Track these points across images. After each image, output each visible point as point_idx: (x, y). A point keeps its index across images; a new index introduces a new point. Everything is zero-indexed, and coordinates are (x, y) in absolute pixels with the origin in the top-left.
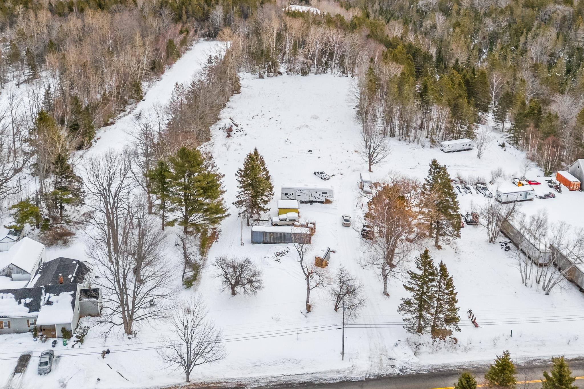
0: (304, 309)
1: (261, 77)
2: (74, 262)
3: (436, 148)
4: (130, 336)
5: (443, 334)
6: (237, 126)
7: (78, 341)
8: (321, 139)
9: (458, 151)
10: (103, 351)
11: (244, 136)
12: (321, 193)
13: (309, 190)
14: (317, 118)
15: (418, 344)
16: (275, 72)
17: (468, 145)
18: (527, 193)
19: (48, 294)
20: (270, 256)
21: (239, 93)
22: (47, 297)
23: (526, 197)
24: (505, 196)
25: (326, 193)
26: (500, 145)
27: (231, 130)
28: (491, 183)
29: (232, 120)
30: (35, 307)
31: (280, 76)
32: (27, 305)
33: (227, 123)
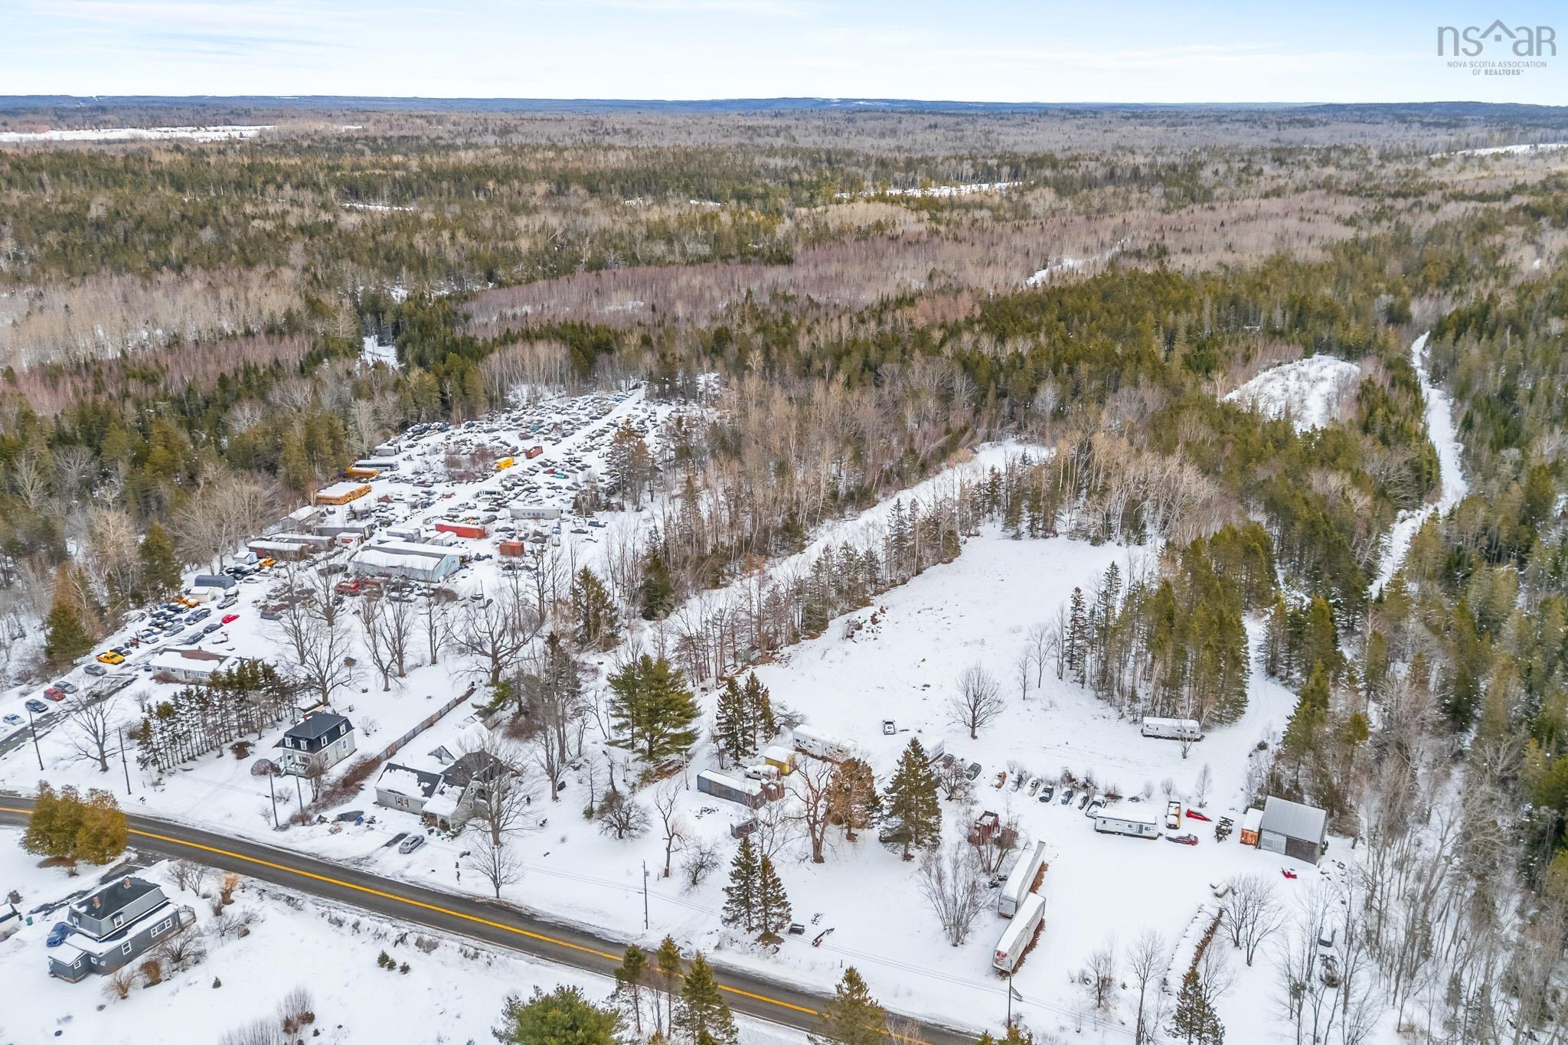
2: (491, 760)
5: (770, 941)
7: (451, 836)
9: (1168, 738)
10: (464, 851)
11: (870, 640)
13: (823, 743)
16: (1048, 530)
17: (1188, 731)
18: (1141, 826)
19: (444, 784)
21: (949, 562)
22: (442, 786)
23: (1140, 832)
26: (1260, 745)
27: (859, 627)
28: (1135, 799)
29: (882, 611)
30: (429, 793)
31: (1051, 540)
32: (424, 789)
33: (864, 614)
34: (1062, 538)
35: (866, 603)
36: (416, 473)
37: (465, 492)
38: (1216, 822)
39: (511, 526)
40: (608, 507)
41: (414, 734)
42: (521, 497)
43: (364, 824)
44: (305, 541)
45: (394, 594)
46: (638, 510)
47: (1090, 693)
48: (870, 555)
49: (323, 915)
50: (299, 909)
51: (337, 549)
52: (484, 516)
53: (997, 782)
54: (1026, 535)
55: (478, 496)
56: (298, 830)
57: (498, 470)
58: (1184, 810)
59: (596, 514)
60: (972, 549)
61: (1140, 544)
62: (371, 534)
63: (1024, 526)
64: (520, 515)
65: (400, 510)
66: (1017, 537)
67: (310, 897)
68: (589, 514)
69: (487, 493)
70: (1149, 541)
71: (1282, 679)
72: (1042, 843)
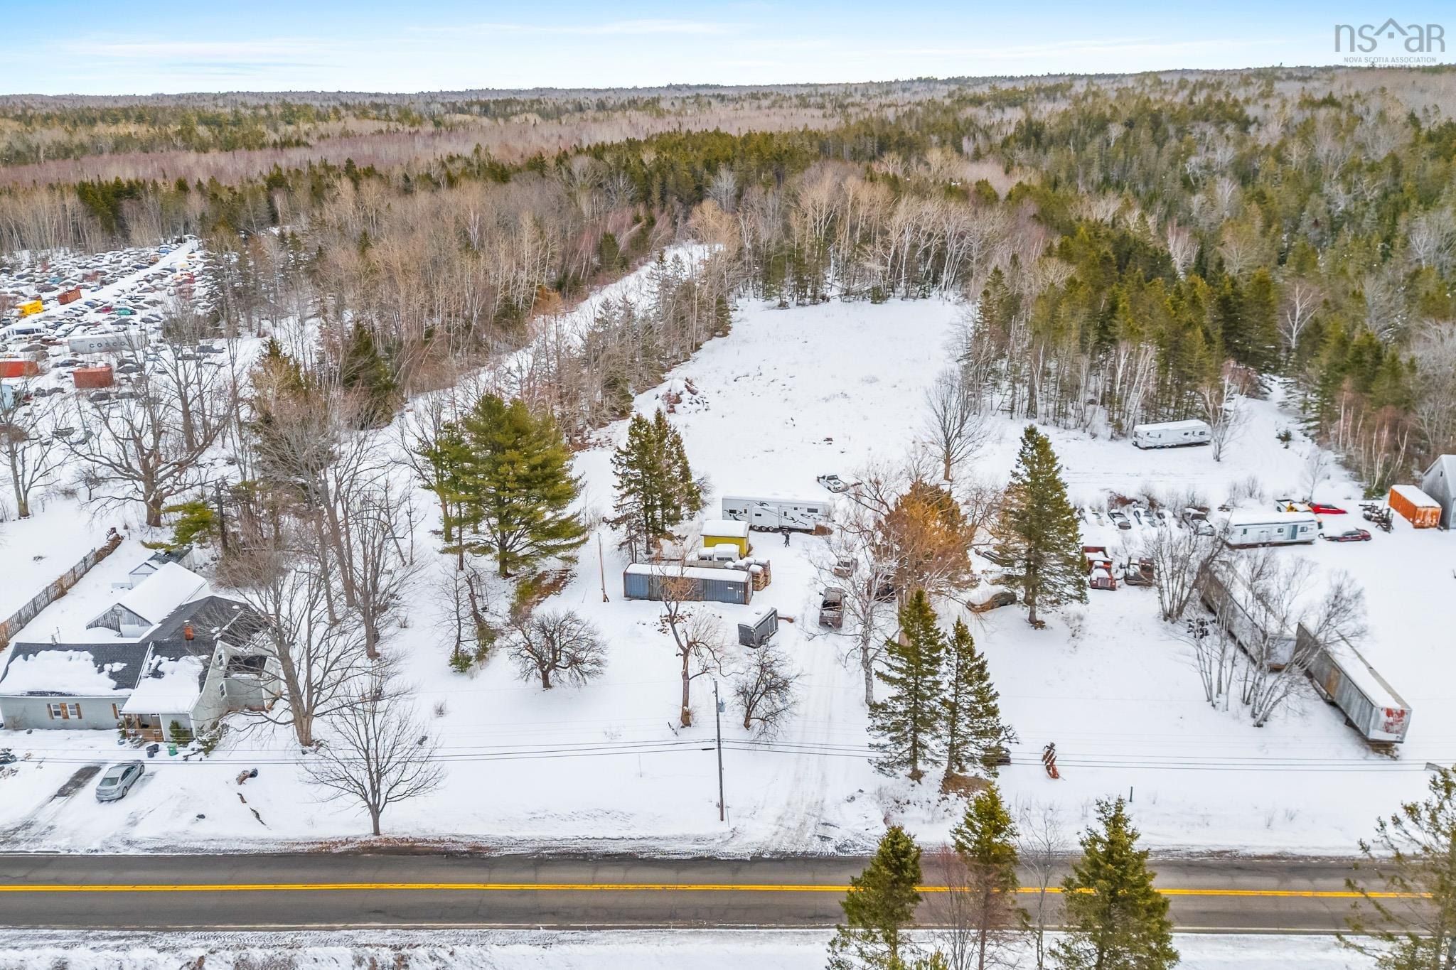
0: (676, 720)
1: (783, 305)
2: (236, 607)
3: (1124, 440)
4: (307, 748)
5: (968, 788)
6: (694, 393)
7: (200, 750)
8: (865, 418)
9: (1173, 447)
10: (244, 772)
11: (702, 412)
12: (805, 512)
13: (780, 505)
14: (872, 380)
15: (903, 801)
16: (814, 297)
17: (1197, 433)
18: (1295, 527)
19: (158, 658)
20: (649, 622)
21: (725, 334)
22: (155, 662)
23: (1294, 536)
24: (1240, 530)
25: (816, 511)
26: (1279, 437)
27: (678, 401)
29: (692, 383)
30: (127, 680)
32: (113, 675)
33: (673, 387)
34: (836, 302)
46: (260, 336)
52: (25, 355)
54: (792, 303)
55: (5, 337)
57: (22, 316)
64: (85, 347)
69: (21, 332)
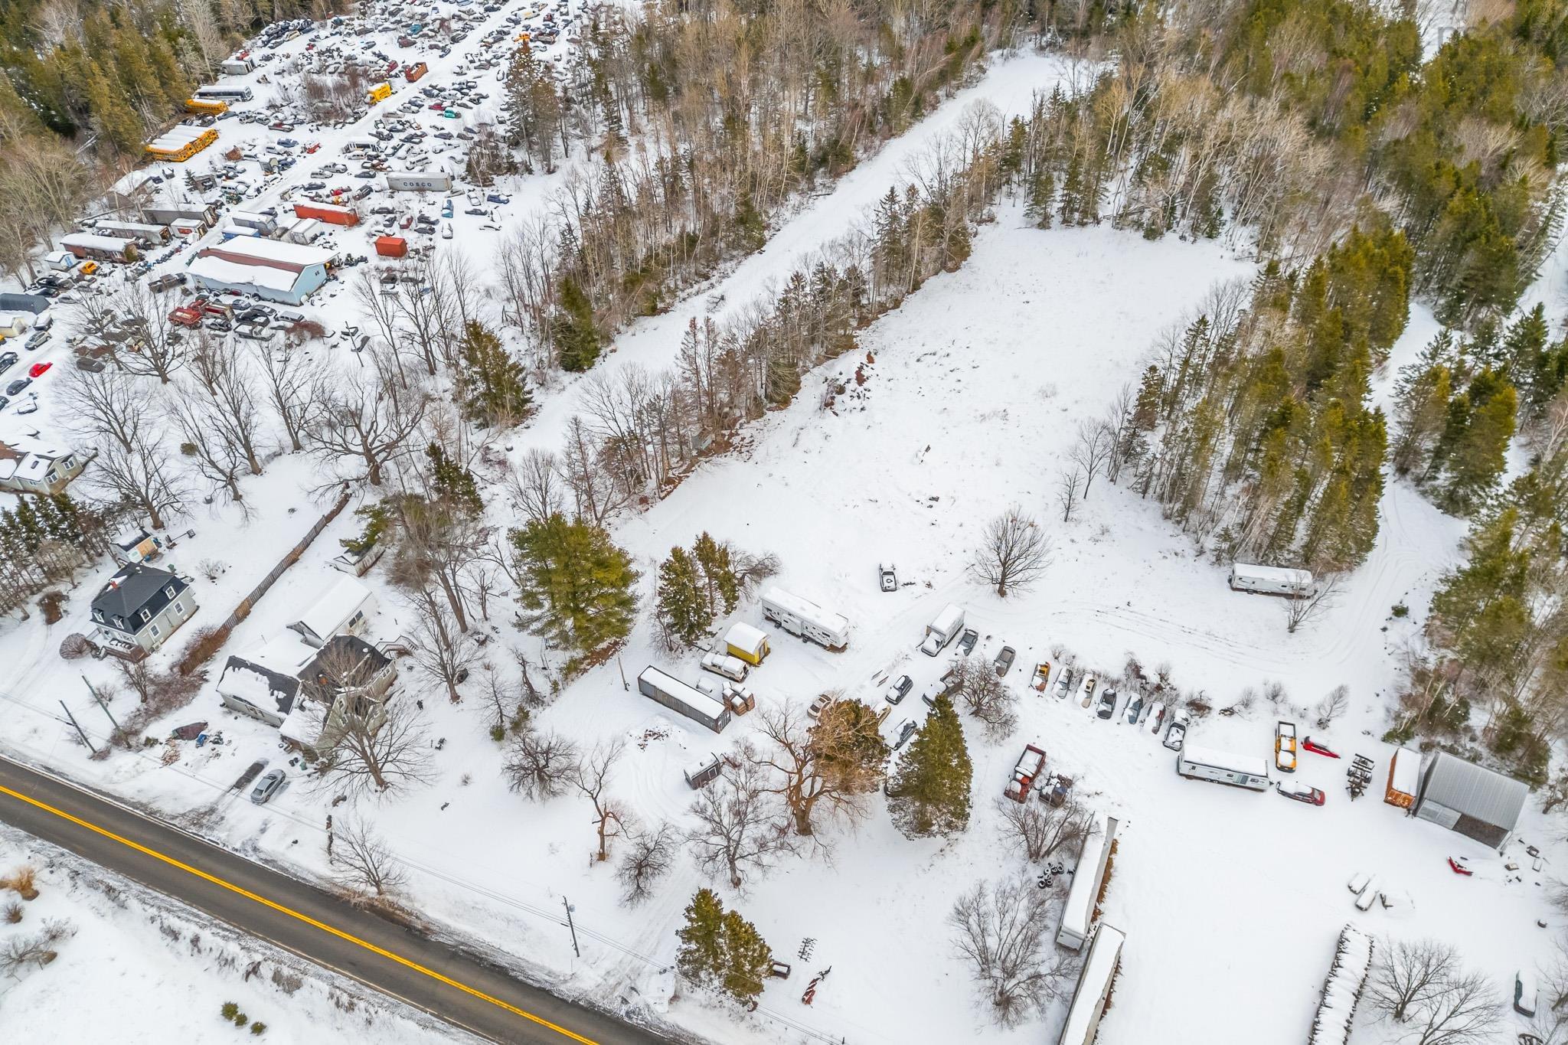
2: (365, 650)
5: (745, 988)
6: (861, 382)
7: (319, 770)
9: (1266, 593)
10: (342, 794)
11: (856, 412)
12: (820, 633)
13: (803, 620)
16: (1086, 213)
17: (1297, 588)
18: (1246, 777)
19: (303, 695)
20: (635, 735)
22: (301, 698)
23: (1244, 782)
24: (1188, 766)
25: (828, 636)
26: (1396, 608)
27: (841, 390)
28: (1229, 712)
29: (870, 360)
30: (285, 706)
31: (1091, 229)
32: (278, 700)
33: (847, 365)
34: (1106, 226)
35: (849, 345)
36: (272, 106)
37: (332, 140)
38: (1347, 762)
39: (389, 204)
40: (512, 168)
41: (272, 578)
42: (401, 153)
43: (209, 746)
44: (132, 233)
45: (245, 329)
46: (550, 172)
47: (1154, 507)
48: (852, 272)
49: (153, 919)
50: (123, 906)
51: (175, 243)
52: (357, 185)
53: (1038, 681)
54: (1056, 220)
55: (347, 150)
56: (122, 759)
57: (373, 103)
58: (1300, 738)
59: (498, 180)
60: (986, 243)
61: (1210, 236)
62: (217, 218)
63: (1055, 207)
64: (400, 185)
65: (252, 174)
66: (1044, 225)
67: (136, 887)
68: (487, 182)
69: (360, 146)
70: (1223, 230)
71: (1419, 481)
72: (1113, 821)
